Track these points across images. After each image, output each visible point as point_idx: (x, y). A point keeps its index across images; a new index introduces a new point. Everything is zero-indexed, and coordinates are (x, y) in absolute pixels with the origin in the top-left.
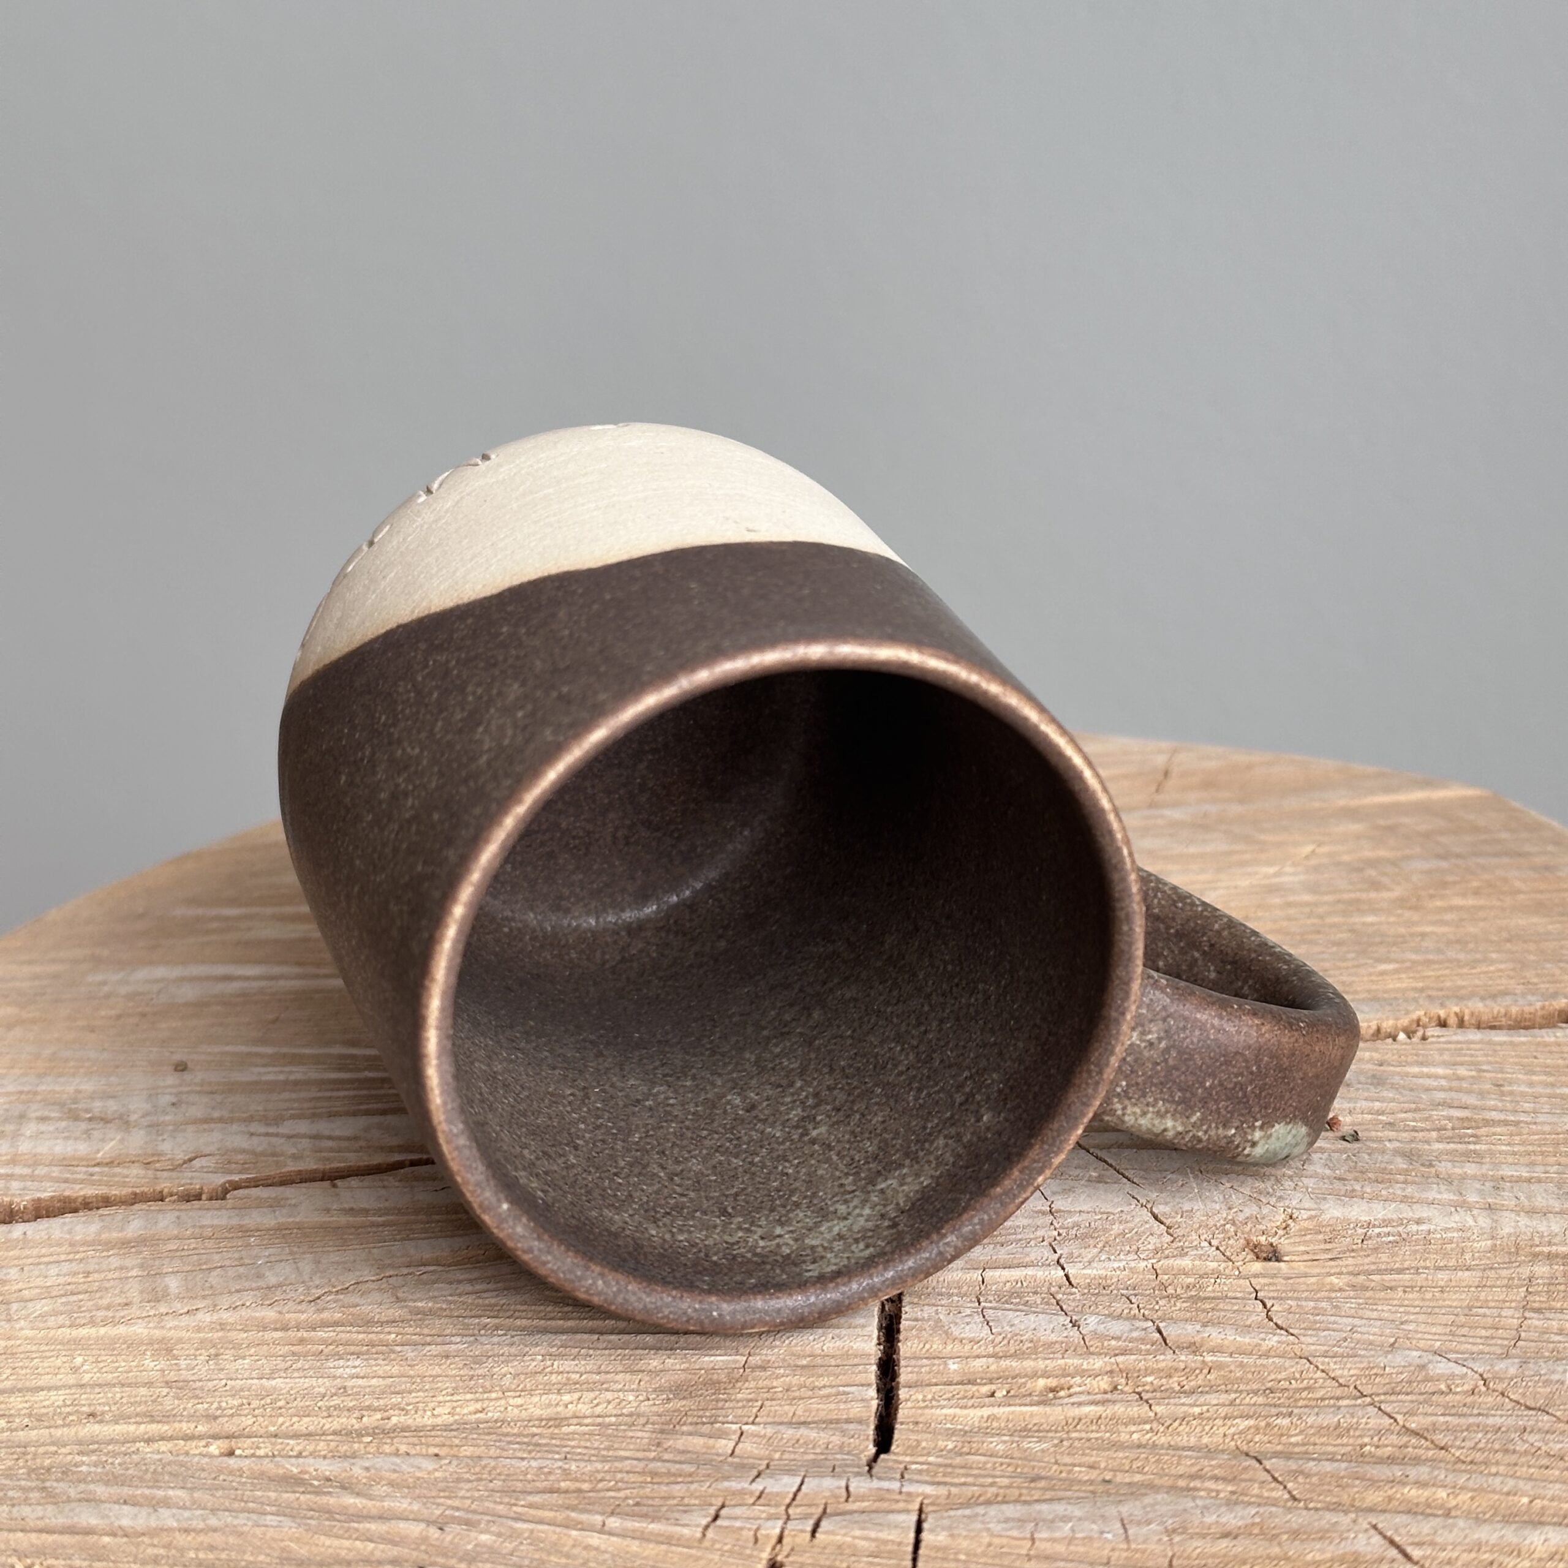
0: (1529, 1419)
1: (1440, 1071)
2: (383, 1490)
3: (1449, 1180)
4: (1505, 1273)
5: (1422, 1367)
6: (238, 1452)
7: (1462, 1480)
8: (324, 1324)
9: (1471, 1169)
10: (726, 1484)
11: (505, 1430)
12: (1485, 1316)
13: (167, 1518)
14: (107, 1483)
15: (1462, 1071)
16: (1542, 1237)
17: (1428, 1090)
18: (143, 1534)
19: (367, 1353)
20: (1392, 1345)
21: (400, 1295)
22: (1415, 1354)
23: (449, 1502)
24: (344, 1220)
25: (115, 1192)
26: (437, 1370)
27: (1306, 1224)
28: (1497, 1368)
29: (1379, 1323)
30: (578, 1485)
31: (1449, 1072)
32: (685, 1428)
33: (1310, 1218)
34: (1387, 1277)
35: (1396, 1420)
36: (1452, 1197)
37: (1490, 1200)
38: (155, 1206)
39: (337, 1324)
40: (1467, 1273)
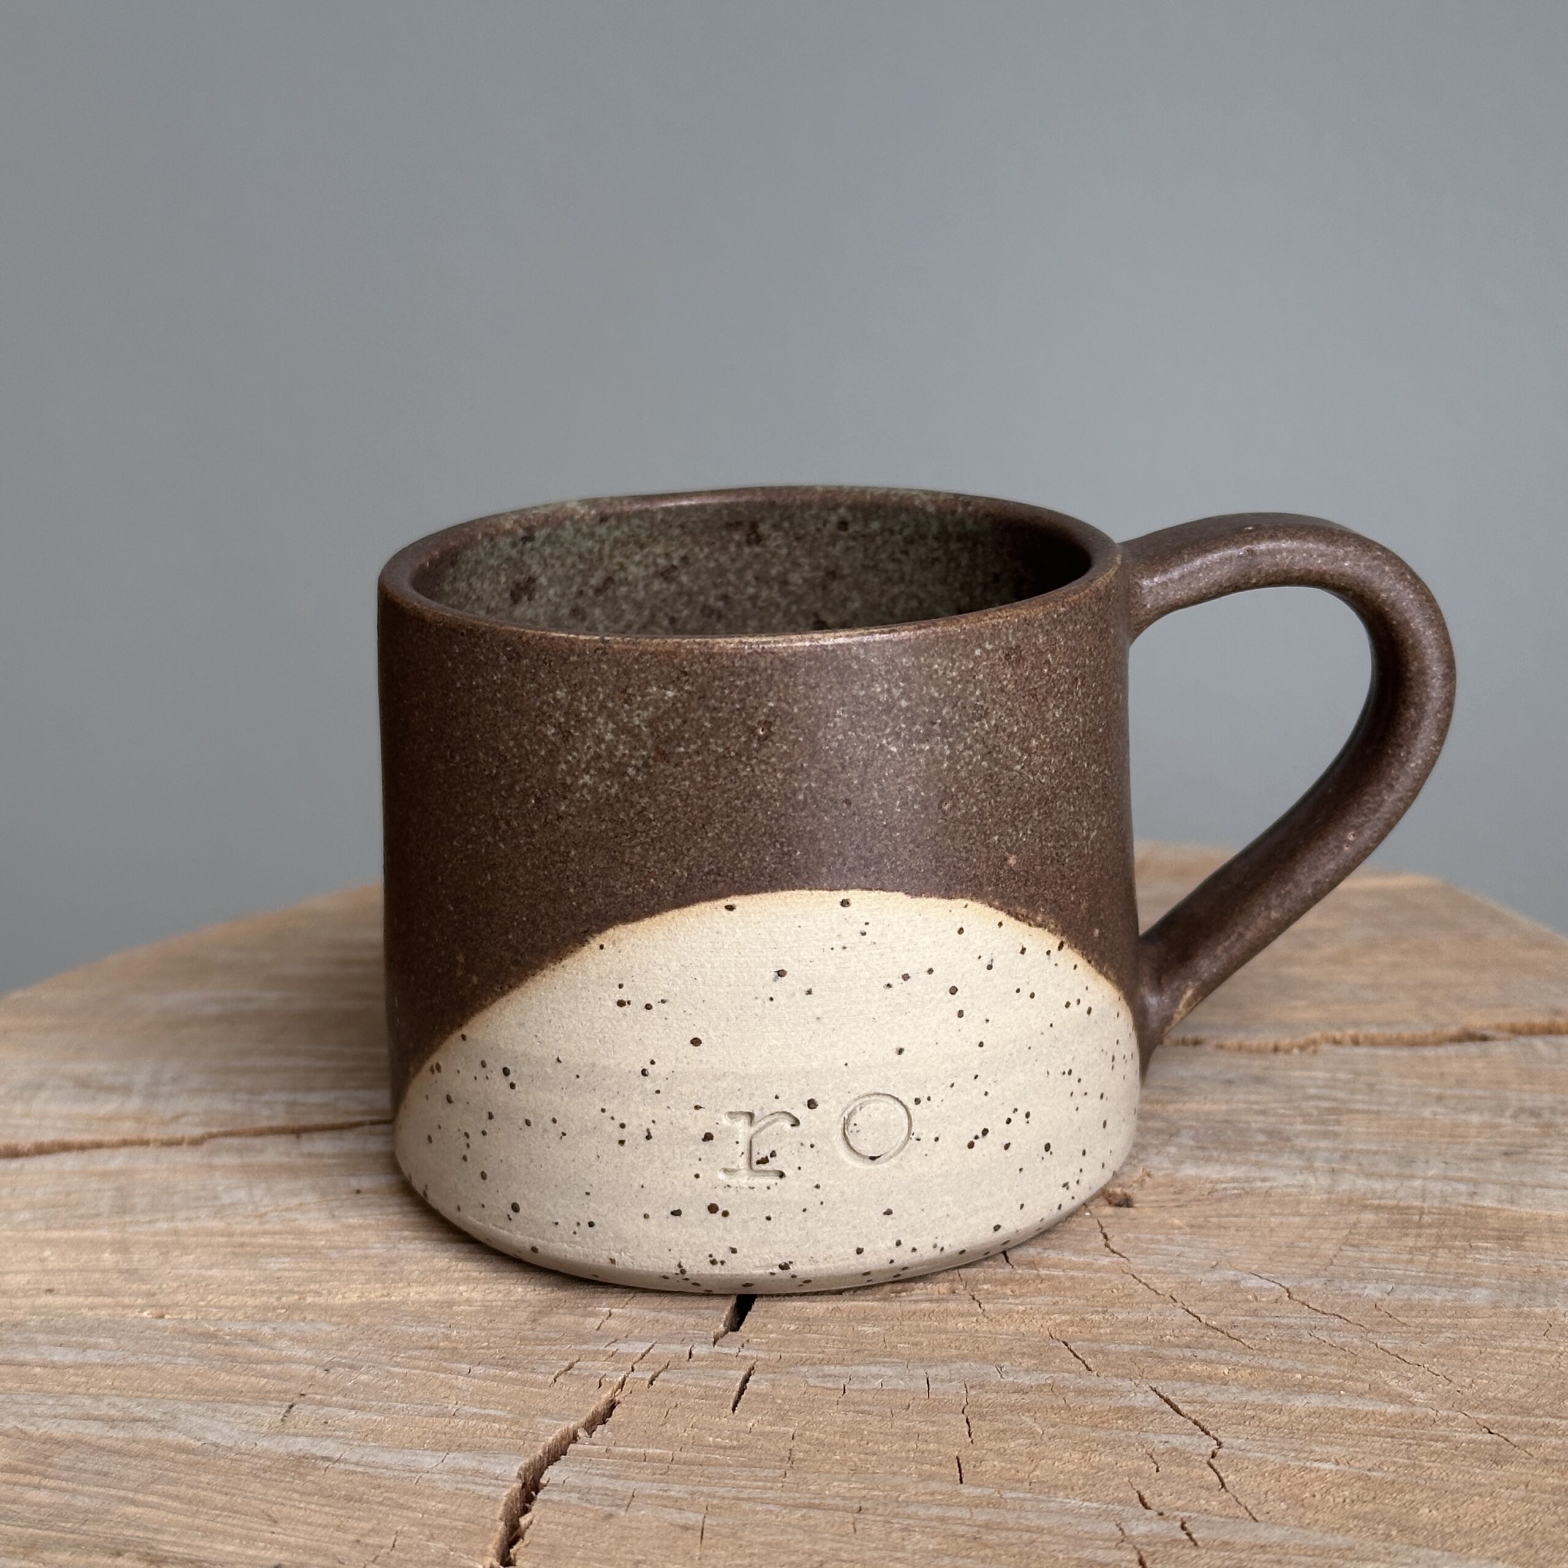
0: (1320, 1320)
1: (1320, 1074)
2: (284, 1343)
3: (1301, 1152)
4: (1331, 1219)
5: (1236, 1282)
6: (167, 1317)
7: (1245, 1360)
8: (265, 1233)
9: (1324, 1144)
10: (584, 1347)
11: (403, 1308)
12: (1304, 1248)
13: (93, 1356)
14: (47, 1333)
15: (1341, 1075)
16: (1374, 1192)
17: (1303, 1087)
18: (70, 1367)
19: (299, 1253)
20: (1213, 1267)
21: (337, 1213)
22: (1232, 1273)
23: (340, 1353)
24: (300, 1161)
25: (107, 1138)
26: (356, 1267)
27: (1161, 1180)
28: (1303, 1284)
29: (1204, 1251)
30: (454, 1345)
31: (1328, 1075)
32: (561, 1311)
33: (1166, 1175)
34: (1224, 1220)
35: (1199, 1318)
36: (1301, 1163)
37: (1334, 1165)
38: (138, 1150)
39: (276, 1233)
40: (1298, 1219)
